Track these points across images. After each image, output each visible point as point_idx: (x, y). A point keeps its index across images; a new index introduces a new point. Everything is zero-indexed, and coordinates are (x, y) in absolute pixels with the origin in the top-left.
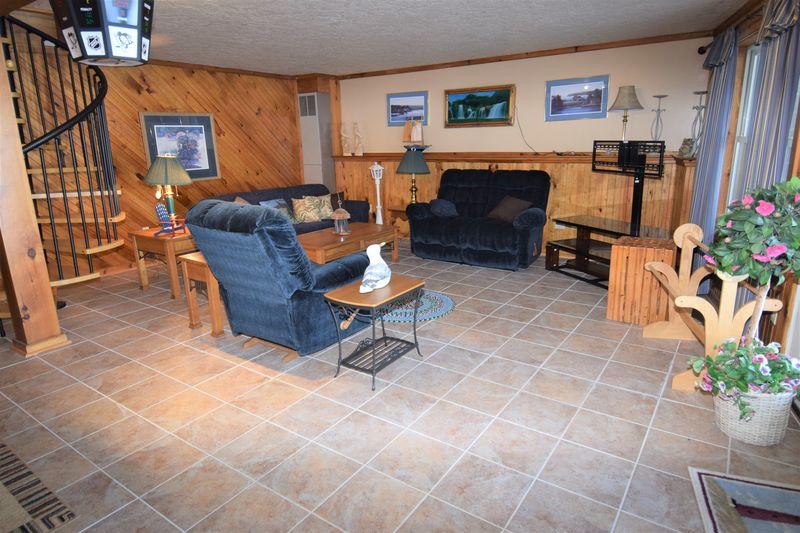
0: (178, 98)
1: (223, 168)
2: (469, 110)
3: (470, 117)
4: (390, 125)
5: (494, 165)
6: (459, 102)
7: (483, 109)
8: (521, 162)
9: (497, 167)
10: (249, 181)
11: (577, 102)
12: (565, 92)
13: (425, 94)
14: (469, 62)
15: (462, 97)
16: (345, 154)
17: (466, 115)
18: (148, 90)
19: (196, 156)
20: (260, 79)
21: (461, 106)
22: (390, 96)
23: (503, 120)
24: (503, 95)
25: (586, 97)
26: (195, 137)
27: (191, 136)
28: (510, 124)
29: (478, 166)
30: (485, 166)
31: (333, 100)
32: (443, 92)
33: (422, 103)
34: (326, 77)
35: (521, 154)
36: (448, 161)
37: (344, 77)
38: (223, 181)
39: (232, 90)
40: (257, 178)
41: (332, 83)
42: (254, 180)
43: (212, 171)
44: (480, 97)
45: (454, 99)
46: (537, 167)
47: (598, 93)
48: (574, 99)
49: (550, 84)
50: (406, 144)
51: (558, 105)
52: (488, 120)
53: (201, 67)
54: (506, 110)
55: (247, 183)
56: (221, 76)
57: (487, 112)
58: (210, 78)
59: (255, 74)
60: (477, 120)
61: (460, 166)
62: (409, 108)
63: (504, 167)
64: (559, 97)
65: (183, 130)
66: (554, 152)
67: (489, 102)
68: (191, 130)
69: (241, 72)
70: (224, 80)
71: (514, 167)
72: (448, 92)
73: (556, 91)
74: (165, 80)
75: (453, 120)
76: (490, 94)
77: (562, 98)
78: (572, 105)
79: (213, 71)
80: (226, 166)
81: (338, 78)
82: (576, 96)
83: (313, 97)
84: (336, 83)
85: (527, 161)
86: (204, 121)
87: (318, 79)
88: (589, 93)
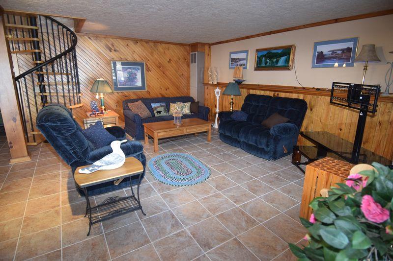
0: (129, 54)
1: (149, 86)
2: (268, 60)
3: (268, 64)
4: (230, 68)
5: (277, 93)
6: (263, 56)
7: (275, 60)
8: (292, 92)
9: (278, 95)
10: (162, 93)
11: (334, 55)
12: (326, 49)
13: (247, 52)
14: (271, 33)
15: (265, 53)
16: (209, 83)
17: (266, 63)
18: (115, 50)
19: (135, 80)
20: (171, 46)
21: (264, 58)
22: (231, 53)
23: (286, 66)
24: (287, 51)
25: (340, 52)
26: (135, 72)
27: (134, 71)
28: (289, 69)
29: (268, 93)
30: (271, 94)
31: (206, 56)
32: (255, 51)
33: (245, 57)
34: (203, 44)
35: (295, 88)
36: (253, 89)
37: (213, 44)
38: (148, 92)
39: (156, 50)
40: (166, 91)
41: (207, 47)
42: (164, 92)
43: (143, 87)
44: (274, 53)
45: (261, 54)
46: (301, 97)
47: (349, 50)
48: (332, 54)
49: (317, 44)
50: (235, 79)
51: (321, 58)
52: (277, 67)
53: (141, 40)
54: (287, 61)
55: (161, 94)
56: (152, 44)
57: (277, 61)
58: (146, 45)
59: (169, 43)
60: (272, 66)
61: (258, 92)
62: (239, 60)
63: (283, 95)
64: (322, 52)
65: (130, 68)
66: (314, 88)
67: (279, 56)
68: (134, 69)
69: (161, 42)
70: (152, 46)
71: (288, 95)
72: (258, 51)
73: (320, 49)
74: (123, 46)
75: (259, 67)
76: (280, 51)
77: (324, 53)
78: (330, 58)
79: (147, 42)
80: (151, 86)
81: (210, 45)
82: (334, 52)
83: (195, 54)
84: (209, 47)
85: (295, 93)
86: (141, 65)
87: (199, 45)
88: (343, 50)
